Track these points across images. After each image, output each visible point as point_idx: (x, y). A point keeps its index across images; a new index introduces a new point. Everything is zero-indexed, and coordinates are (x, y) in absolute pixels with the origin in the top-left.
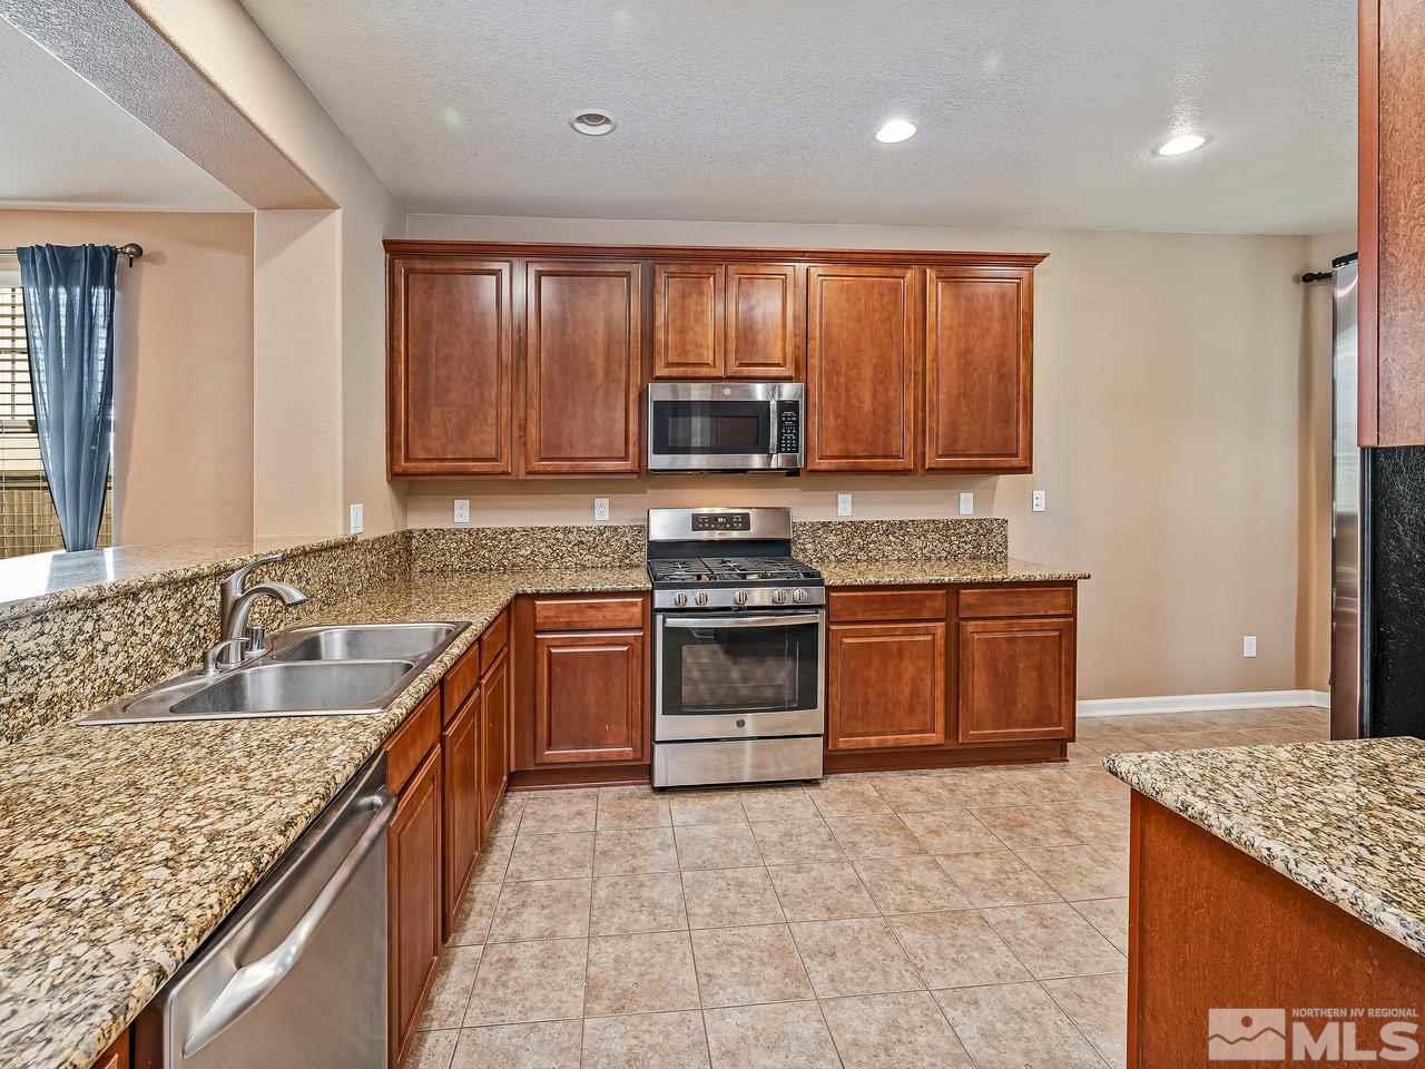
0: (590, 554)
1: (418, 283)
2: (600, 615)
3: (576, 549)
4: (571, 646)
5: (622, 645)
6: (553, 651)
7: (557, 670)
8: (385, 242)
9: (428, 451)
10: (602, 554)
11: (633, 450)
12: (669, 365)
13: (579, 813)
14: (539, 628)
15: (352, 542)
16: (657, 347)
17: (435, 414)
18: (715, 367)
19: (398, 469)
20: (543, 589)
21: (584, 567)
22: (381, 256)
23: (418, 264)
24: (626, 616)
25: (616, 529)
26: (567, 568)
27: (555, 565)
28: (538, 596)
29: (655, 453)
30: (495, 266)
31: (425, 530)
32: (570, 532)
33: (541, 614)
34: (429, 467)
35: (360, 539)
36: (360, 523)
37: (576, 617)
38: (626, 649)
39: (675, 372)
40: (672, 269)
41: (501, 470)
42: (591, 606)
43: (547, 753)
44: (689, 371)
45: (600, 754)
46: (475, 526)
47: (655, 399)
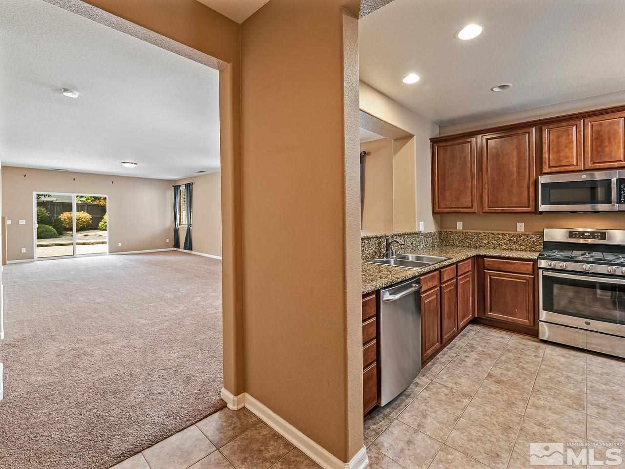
0: (515, 245)
1: (442, 151)
2: (512, 267)
3: (508, 242)
4: (499, 277)
5: (523, 279)
6: (492, 277)
7: (493, 284)
8: (430, 139)
9: (446, 205)
10: (520, 245)
11: (532, 203)
12: (550, 167)
13: (502, 337)
14: (486, 268)
15: (420, 233)
16: (544, 160)
17: (448, 193)
18: (577, 165)
19: (435, 211)
20: (487, 254)
21: (512, 250)
22: (429, 143)
23: (441, 144)
24: (524, 269)
25: (527, 235)
26: (504, 249)
27: (498, 248)
28: (485, 256)
29: (542, 204)
30: (469, 140)
31: (446, 232)
32: (505, 235)
33: (486, 263)
34: (446, 210)
35: (422, 232)
36: (423, 228)
37: (501, 266)
38: (525, 281)
39: (553, 170)
40: (551, 127)
41: (472, 211)
42: (508, 263)
43: (490, 313)
44: (562, 169)
45: (513, 320)
46: (464, 231)
47: (542, 182)
